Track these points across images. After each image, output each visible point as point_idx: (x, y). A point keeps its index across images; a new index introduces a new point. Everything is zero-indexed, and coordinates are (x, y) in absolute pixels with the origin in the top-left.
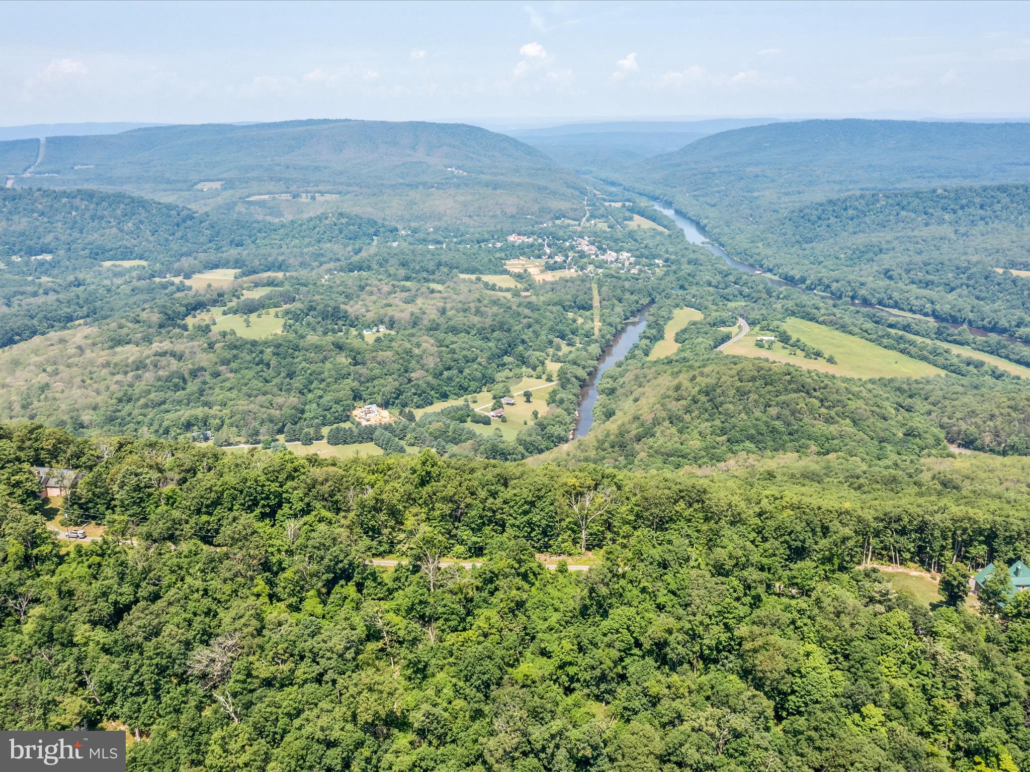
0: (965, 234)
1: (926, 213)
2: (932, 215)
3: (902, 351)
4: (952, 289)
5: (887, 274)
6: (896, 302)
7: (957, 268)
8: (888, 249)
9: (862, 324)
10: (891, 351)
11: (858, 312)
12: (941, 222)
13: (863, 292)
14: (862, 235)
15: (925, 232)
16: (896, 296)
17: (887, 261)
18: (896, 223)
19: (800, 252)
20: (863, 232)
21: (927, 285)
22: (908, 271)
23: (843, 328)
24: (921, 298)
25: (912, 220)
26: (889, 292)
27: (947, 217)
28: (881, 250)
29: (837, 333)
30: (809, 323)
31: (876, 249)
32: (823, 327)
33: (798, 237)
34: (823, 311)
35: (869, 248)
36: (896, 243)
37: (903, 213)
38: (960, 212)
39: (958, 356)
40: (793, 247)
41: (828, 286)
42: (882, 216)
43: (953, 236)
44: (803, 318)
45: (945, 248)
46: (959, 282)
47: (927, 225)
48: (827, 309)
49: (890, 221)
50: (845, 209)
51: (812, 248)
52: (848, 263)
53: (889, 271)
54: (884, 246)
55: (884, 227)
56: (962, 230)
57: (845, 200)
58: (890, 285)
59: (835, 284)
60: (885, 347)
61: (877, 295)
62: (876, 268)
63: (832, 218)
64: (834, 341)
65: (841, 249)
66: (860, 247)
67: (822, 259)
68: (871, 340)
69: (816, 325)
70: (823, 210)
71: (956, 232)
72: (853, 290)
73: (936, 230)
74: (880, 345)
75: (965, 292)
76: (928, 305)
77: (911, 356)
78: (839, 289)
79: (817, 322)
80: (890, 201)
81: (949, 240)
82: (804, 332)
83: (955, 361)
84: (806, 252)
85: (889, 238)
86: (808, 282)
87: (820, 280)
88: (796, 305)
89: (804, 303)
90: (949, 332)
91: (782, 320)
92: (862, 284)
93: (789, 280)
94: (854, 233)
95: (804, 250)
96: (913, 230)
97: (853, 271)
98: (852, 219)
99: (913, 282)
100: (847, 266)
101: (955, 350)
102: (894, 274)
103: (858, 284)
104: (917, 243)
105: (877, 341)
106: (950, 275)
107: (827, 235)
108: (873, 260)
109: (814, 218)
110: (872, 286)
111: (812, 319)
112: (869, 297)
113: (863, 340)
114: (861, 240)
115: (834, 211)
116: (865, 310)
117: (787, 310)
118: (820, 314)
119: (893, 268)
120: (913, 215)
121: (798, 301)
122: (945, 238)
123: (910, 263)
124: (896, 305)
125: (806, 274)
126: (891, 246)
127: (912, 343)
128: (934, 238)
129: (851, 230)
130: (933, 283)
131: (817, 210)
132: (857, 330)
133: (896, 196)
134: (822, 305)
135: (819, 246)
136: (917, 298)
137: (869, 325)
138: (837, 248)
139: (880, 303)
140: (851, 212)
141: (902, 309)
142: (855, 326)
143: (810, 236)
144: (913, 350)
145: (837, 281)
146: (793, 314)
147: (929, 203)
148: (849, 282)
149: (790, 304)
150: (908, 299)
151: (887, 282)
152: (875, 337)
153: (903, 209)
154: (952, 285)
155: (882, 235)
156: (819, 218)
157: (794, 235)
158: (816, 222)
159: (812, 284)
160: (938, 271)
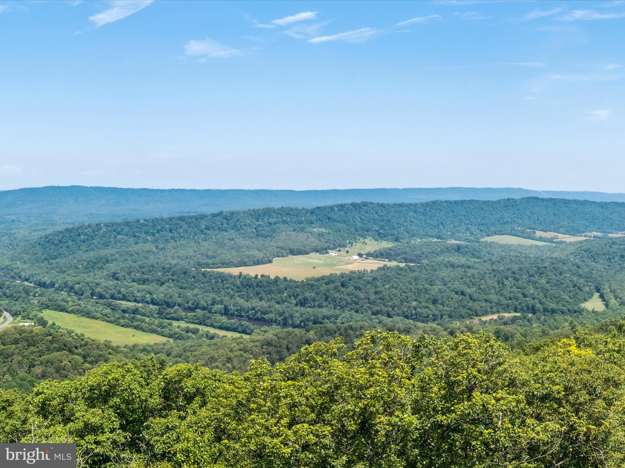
0: (162, 249)
1: (135, 236)
2: (139, 237)
3: (136, 328)
4: (163, 284)
5: (114, 276)
6: (124, 295)
7: (164, 269)
8: (112, 260)
9: (103, 310)
10: (127, 329)
11: (97, 303)
12: (146, 241)
13: (98, 290)
14: (92, 252)
15: (136, 248)
16: (123, 290)
17: (113, 267)
18: (115, 243)
19: (49, 266)
20: (93, 250)
21: (144, 282)
22: (129, 273)
23: (88, 315)
24: (142, 291)
25: (126, 241)
26: (118, 288)
27: (149, 238)
28: (107, 261)
29: (83, 319)
30: (61, 313)
31: (104, 260)
32: (72, 315)
33: (46, 255)
34: (70, 303)
35: (99, 260)
36: (117, 256)
37: (119, 237)
38: (157, 235)
39: (179, 327)
40: (43, 262)
41: (72, 288)
42: (104, 239)
43: (155, 250)
44: (55, 310)
45: (151, 257)
46: (166, 278)
47: (136, 243)
48: (74, 302)
49: (110, 242)
50: (79, 235)
51: (57, 263)
52: (85, 271)
53: (115, 274)
54: (110, 258)
55: (107, 246)
56: (161, 246)
57: (78, 229)
58: (117, 283)
59: (77, 286)
60: (123, 326)
61: (110, 292)
62: (105, 273)
63: (70, 241)
64: (82, 324)
65: (79, 261)
66: (93, 259)
67: (66, 269)
68: (110, 322)
69: (67, 314)
70: (63, 236)
71: (157, 247)
72: (91, 288)
73: (142, 247)
74: (118, 324)
75: (172, 285)
76: (148, 296)
77: (144, 331)
78: (81, 289)
79: (67, 312)
80: (109, 228)
81: (153, 253)
82: (57, 319)
83: (177, 330)
84: (54, 265)
85: (112, 252)
86: (57, 285)
87: (65, 283)
88: (49, 300)
89: (55, 298)
90: (168, 311)
91: (40, 311)
92: (98, 284)
93: (42, 285)
94: (87, 251)
95: (52, 264)
96: (128, 248)
97: (89, 276)
98: (84, 242)
99: (134, 281)
100: (84, 273)
101: (175, 324)
102: (120, 275)
103: (94, 284)
104: (132, 255)
105: (116, 322)
106: (159, 274)
107: (68, 253)
108: (103, 268)
109: (56, 242)
110: (105, 284)
111: (63, 310)
112: (104, 293)
113: (105, 323)
114: (92, 254)
115: (70, 236)
116: (102, 301)
117: (42, 304)
118: (70, 306)
119: (119, 271)
120: (126, 238)
121: (50, 297)
122: (150, 251)
123: (130, 267)
124: (125, 298)
125: (54, 280)
126: (114, 258)
127: (143, 321)
128: (143, 252)
129: (84, 249)
130: (148, 280)
131: (58, 236)
132: (99, 315)
133: (113, 225)
134: (69, 299)
135: (62, 261)
136: (139, 291)
137: (108, 311)
138: (75, 261)
139: (113, 297)
140: (82, 237)
141: (129, 301)
142: (97, 312)
143: (55, 254)
144: (144, 325)
145: (79, 283)
146: (48, 307)
147: (136, 229)
148: (87, 283)
149: (44, 299)
150: (132, 292)
151: (116, 282)
152: (113, 319)
153: (119, 233)
154: (162, 280)
155: (107, 251)
156: (60, 242)
157: (43, 254)
158: (58, 245)
159: (59, 287)
160: (150, 271)
